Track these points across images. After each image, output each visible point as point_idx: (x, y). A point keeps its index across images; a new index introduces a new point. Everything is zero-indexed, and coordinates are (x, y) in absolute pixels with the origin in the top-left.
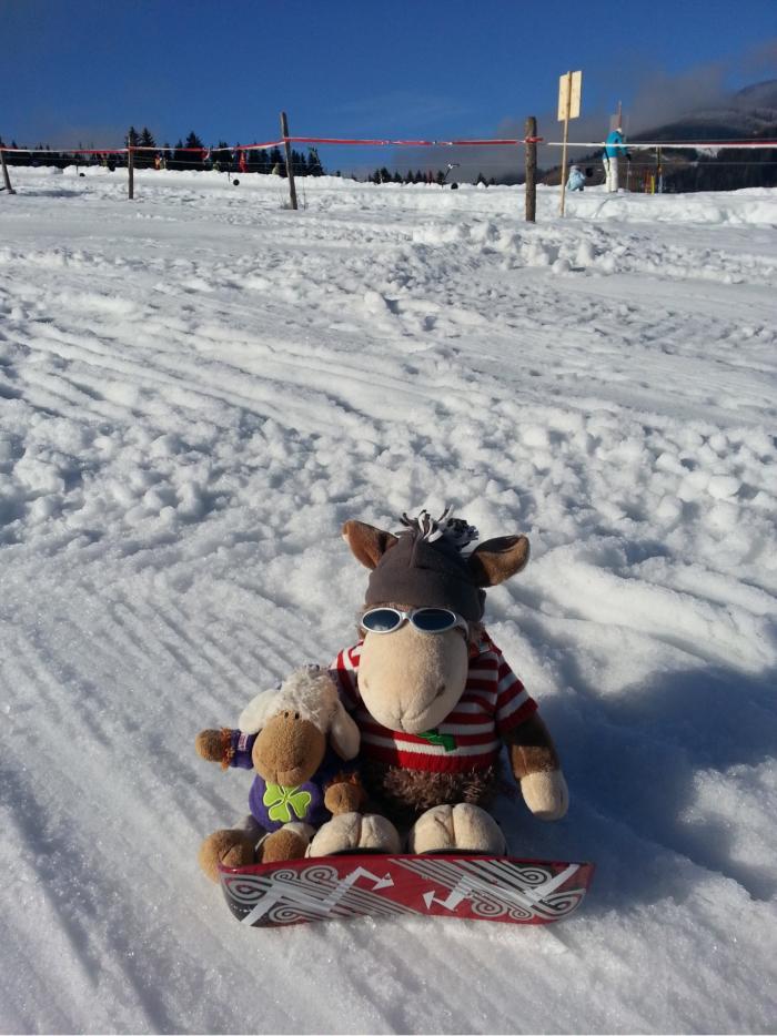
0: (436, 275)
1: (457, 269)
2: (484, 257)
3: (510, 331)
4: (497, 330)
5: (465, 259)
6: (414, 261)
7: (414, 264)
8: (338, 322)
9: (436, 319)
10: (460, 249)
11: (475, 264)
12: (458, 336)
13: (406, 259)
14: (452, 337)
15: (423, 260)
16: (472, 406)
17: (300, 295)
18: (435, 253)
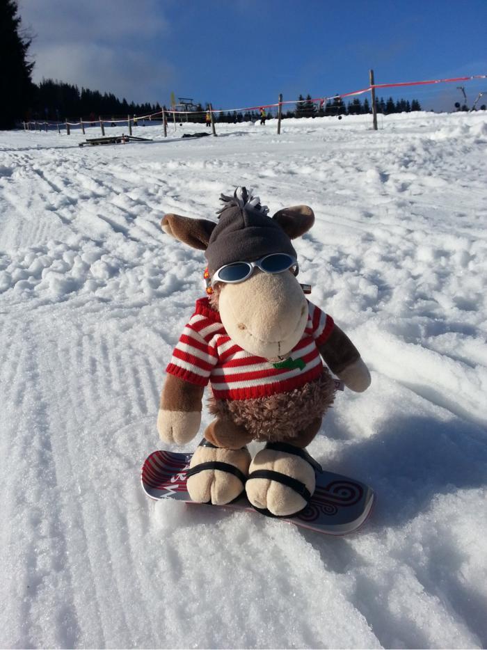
0: (434, 159)
1: (451, 154)
2: (476, 146)
3: (461, 190)
4: (452, 189)
5: (459, 148)
6: (420, 151)
7: (419, 152)
8: (341, 189)
9: (410, 184)
10: (459, 142)
11: (466, 150)
12: (420, 194)
13: (414, 149)
14: (415, 195)
15: (426, 150)
16: (392, 235)
17: (327, 175)
18: (438, 144)
